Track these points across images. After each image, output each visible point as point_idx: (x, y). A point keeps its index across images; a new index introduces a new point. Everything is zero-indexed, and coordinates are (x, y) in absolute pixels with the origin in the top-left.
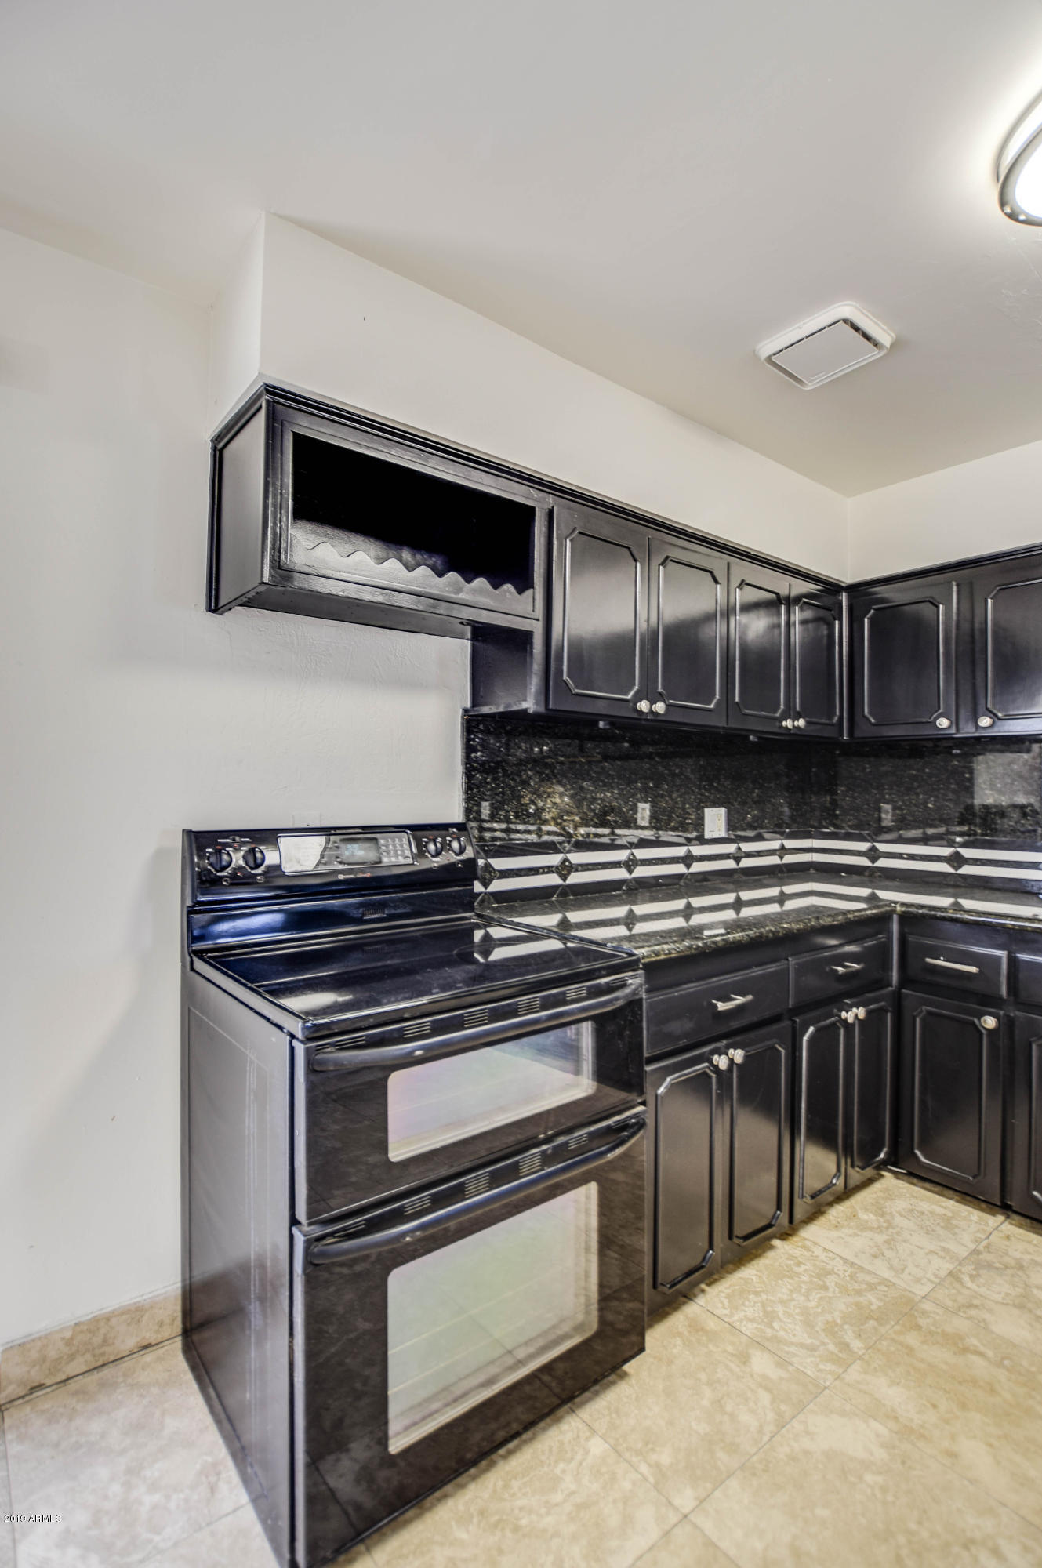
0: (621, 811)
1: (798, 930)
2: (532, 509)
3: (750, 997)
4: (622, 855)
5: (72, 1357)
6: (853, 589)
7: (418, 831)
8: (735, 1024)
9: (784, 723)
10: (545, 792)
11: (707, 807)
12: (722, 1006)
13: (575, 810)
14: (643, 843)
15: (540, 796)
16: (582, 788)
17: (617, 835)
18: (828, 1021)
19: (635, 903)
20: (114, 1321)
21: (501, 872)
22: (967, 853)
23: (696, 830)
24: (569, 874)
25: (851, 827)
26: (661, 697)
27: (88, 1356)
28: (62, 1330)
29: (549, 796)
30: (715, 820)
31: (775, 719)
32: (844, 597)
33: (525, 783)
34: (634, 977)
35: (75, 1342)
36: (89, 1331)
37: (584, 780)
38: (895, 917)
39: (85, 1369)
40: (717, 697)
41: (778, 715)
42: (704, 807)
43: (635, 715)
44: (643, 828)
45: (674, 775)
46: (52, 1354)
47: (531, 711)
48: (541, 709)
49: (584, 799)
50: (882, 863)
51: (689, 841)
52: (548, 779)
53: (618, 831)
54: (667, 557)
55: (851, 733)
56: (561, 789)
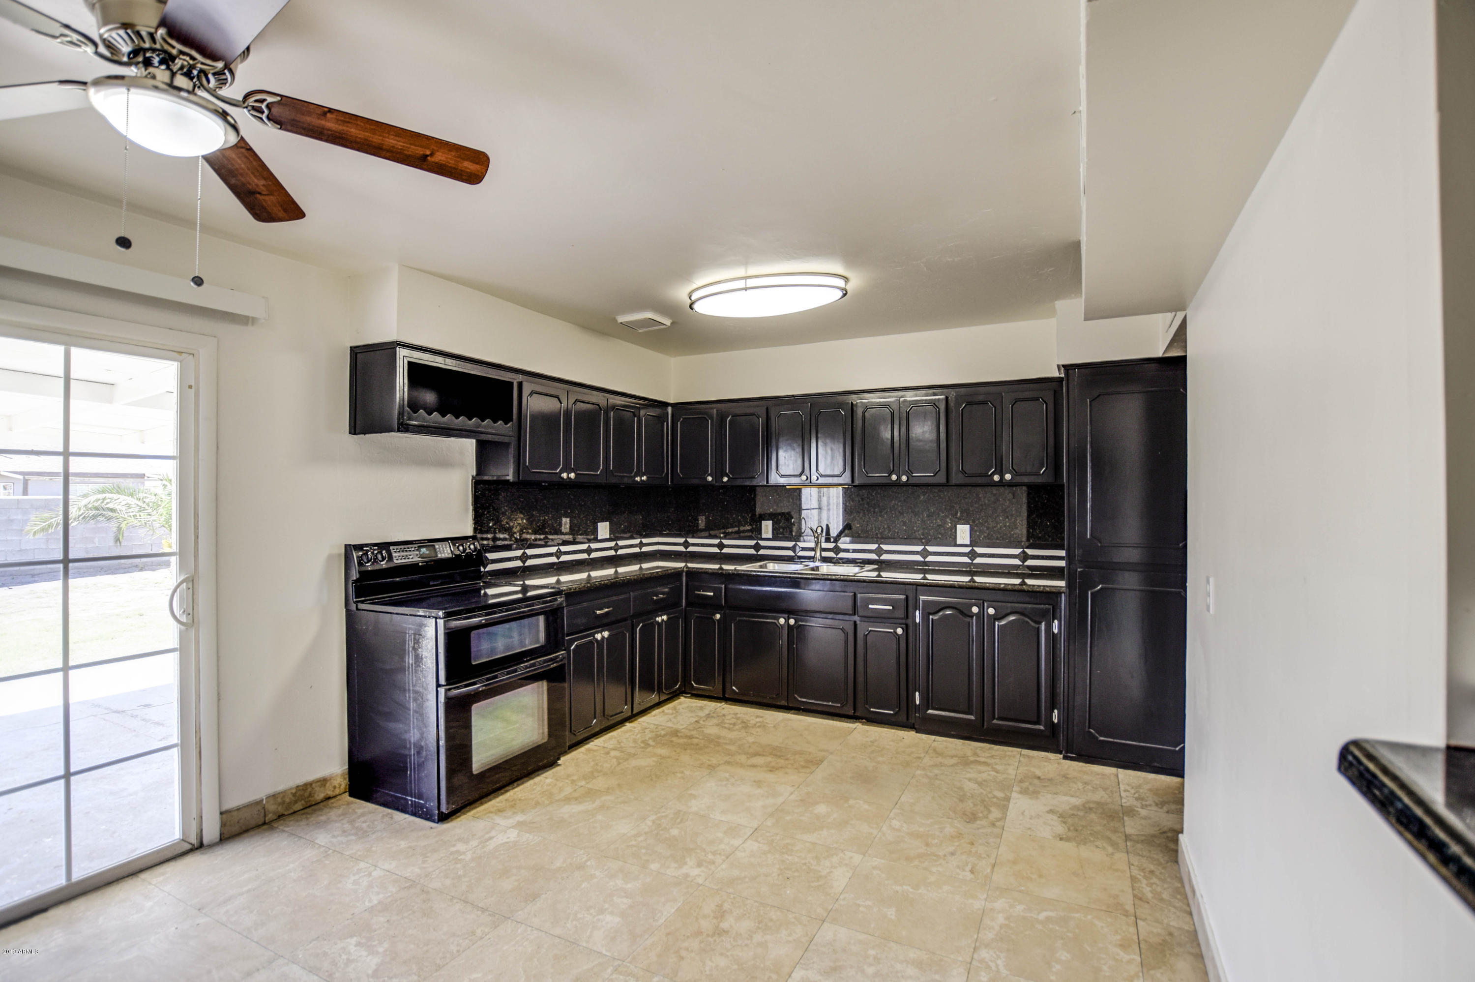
0: (553, 526)
1: (634, 579)
2: (512, 383)
3: (611, 609)
4: (553, 550)
5: (296, 802)
6: (674, 405)
7: (454, 540)
8: (605, 621)
9: (636, 479)
10: (514, 518)
11: (599, 522)
12: (598, 612)
13: (529, 527)
14: (565, 543)
15: (511, 520)
16: (533, 515)
17: (549, 539)
18: (649, 622)
19: (559, 575)
20: (314, 785)
21: (492, 560)
22: (725, 542)
23: (593, 534)
24: (526, 560)
25: (676, 530)
26: (573, 470)
27: (303, 802)
28: (291, 789)
29: (515, 520)
30: (604, 529)
31: (632, 477)
32: (670, 409)
33: (504, 514)
34: (561, 597)
35: (297, 795)
36: (303, 790)
37: (533, 511)
38: (684, 574)
39: (301, 808)
40: (601, 468)
41: (633, 474)
42: (597, 522)
43: (561, 480)
44: (566, 534)
45: (580, 505)
46: (287, 800)
47: (511, 481)
48: (516, 480)
49: (534, 520)
50: (691, 549)
51: (589, 541)
52: (516, 511)
53: (550, 537)
54: (576, 400)
55: (672, 482)
56: (522, 516)
